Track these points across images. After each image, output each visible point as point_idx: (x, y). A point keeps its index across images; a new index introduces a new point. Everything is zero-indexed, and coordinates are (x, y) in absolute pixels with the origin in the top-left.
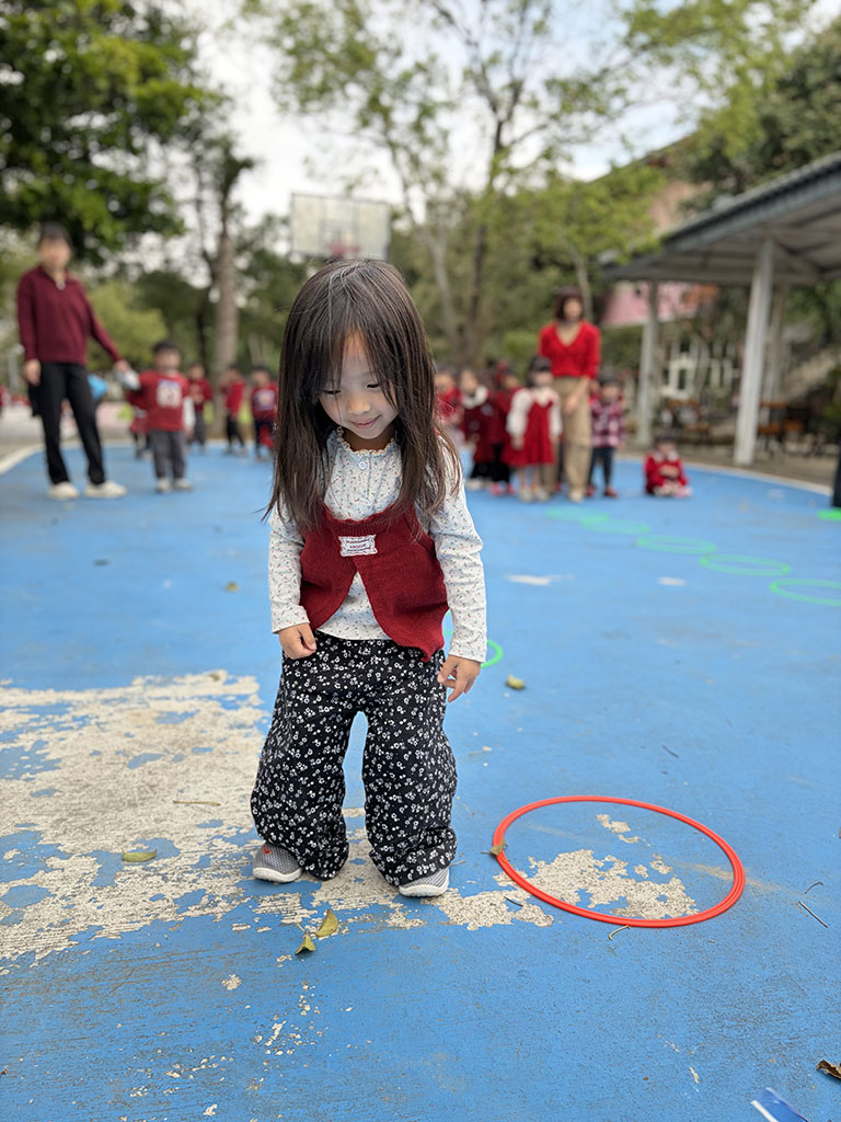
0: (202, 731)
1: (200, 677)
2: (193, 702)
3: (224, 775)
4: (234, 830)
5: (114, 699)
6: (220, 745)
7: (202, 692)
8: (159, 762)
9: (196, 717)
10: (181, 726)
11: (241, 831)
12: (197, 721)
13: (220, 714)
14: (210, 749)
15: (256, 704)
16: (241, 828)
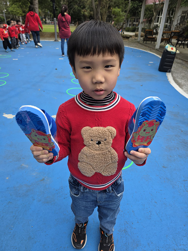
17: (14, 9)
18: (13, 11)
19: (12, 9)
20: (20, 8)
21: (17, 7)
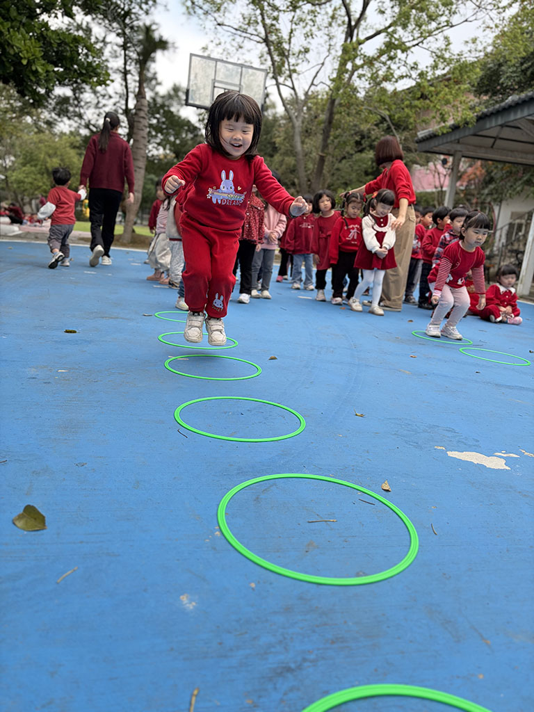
18: (23, 182)
19: (21, 176)
20: (45, 175)
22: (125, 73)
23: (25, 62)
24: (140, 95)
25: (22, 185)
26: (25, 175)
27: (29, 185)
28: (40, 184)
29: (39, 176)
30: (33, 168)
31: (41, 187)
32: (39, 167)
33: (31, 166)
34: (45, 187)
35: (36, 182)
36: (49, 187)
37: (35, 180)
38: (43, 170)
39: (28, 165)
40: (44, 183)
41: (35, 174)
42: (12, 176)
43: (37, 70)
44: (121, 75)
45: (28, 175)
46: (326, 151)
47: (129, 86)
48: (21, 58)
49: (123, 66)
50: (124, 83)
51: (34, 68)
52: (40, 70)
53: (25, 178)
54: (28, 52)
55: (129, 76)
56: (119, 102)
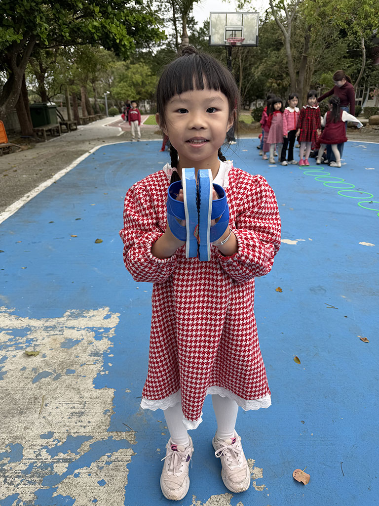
0: (77, 357)
1: (95, 312)
2: (83, 332)
3: (72, 394)
4: (55, 443)
5: (50, 327)
6: (80, 369)
7: (91, 324)
8: (48, 379)
9: (80, 344)
10: (70, 351)
11: (58, 444)
12: (79, 348)
13: (90, 343)
14: (74, 372)
15: (111, 336)
16: (59, 441)
17: (123, 88)
18: (120, 93)
19: (119, 90)
20: (132, 87)
21: (127, 86)
22: (174, 20)
23: (118, 41)
24: (184, 36)
25: (119, 95)
26: (121, 89)
27: (124, 95)
28: (130, 93)
29: (129, 88)
30: (125, 83)
31: (131, 94)
32: (128, 82)
33: (124, 82)
34: (133, 94)
35: (127, 92)
36: (135, 94)
37: (127, 91)
38: (131, 84)
39: (122, 82)
40: (132, 92)
41: (127, 87)
42: (114, 90)
43: (125, 44)
44: (172, 22)
45: (122, 88)
46: (307, 53)
47: (178, 29)
48: (116, 39)
49: (173, 16)
50: (174, 27)
51: (123, 43)
52: (126, 43)
53: (121, 90)
54: (119, 34)
55: (177, 22)
56: (172, 40)
